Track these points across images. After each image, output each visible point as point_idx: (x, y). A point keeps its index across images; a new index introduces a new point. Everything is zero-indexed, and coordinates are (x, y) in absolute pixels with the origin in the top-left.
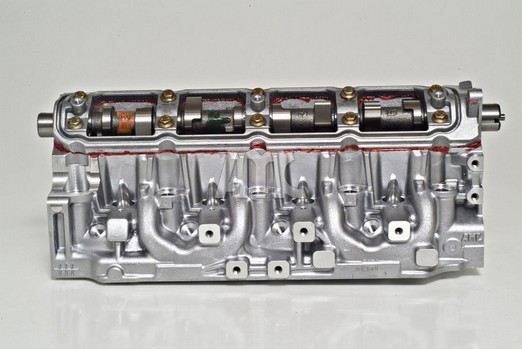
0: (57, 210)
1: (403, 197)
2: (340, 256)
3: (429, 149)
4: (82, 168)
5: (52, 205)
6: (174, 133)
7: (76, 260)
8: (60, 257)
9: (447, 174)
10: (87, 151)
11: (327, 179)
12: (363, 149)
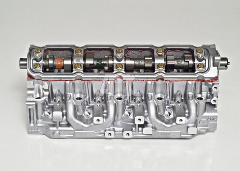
0: (31, 107)
1: (183, 98)
2: (154, 128)
3: (195, 81)
4: (41, 86)
5: (28, 105)
6: (82, 71)
7: (39, 126)
8: (32, 125)
9: (203, 90)
10: (43, 79)
11: (149, 93)
12: (166, 80)
